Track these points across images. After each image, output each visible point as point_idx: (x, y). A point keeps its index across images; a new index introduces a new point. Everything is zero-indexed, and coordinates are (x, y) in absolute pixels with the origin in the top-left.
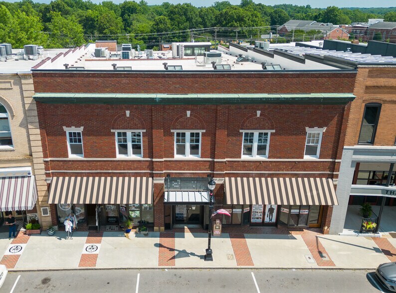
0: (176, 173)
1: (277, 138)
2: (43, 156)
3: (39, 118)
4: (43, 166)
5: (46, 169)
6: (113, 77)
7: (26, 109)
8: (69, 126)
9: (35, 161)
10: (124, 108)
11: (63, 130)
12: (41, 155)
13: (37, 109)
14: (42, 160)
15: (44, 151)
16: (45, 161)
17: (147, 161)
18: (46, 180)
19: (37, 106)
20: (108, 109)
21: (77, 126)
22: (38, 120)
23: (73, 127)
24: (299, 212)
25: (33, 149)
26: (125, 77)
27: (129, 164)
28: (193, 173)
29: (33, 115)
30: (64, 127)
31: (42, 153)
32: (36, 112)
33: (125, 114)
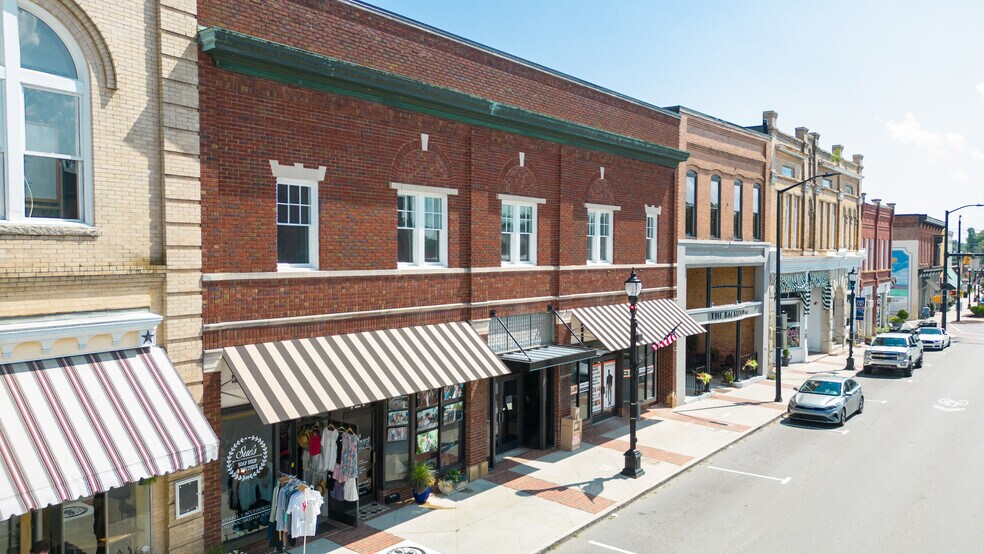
0: (504, 306)
1: (622, 223)
2: (199, 265)
3: (201, 119)
4: (196, 304)
5: (207, 315)
6: (403, 36)
7: (165, 74)
8: (286, 161)
9: (174, 283)
10: (420, 124)
11: (269, 171)
12: (196, 258)
13: (201, 84)
14: (194, 282)
15: (207, 244)
16: (205, 284)
17: (457, 276)
18: (201, 361)
19: (200, 75)
20: (385, 123)
21: (311, 164)
22: (198, 126)
23: (299, 166)
24: (646, 372)
25: (173, 235)
26: (426, 42)
27: (424, 285)
28: (529, 304)
29: (185, 102)
30: (274, 164)
31: (198, 253)
32: (196, 95)
33: (418, 144)
